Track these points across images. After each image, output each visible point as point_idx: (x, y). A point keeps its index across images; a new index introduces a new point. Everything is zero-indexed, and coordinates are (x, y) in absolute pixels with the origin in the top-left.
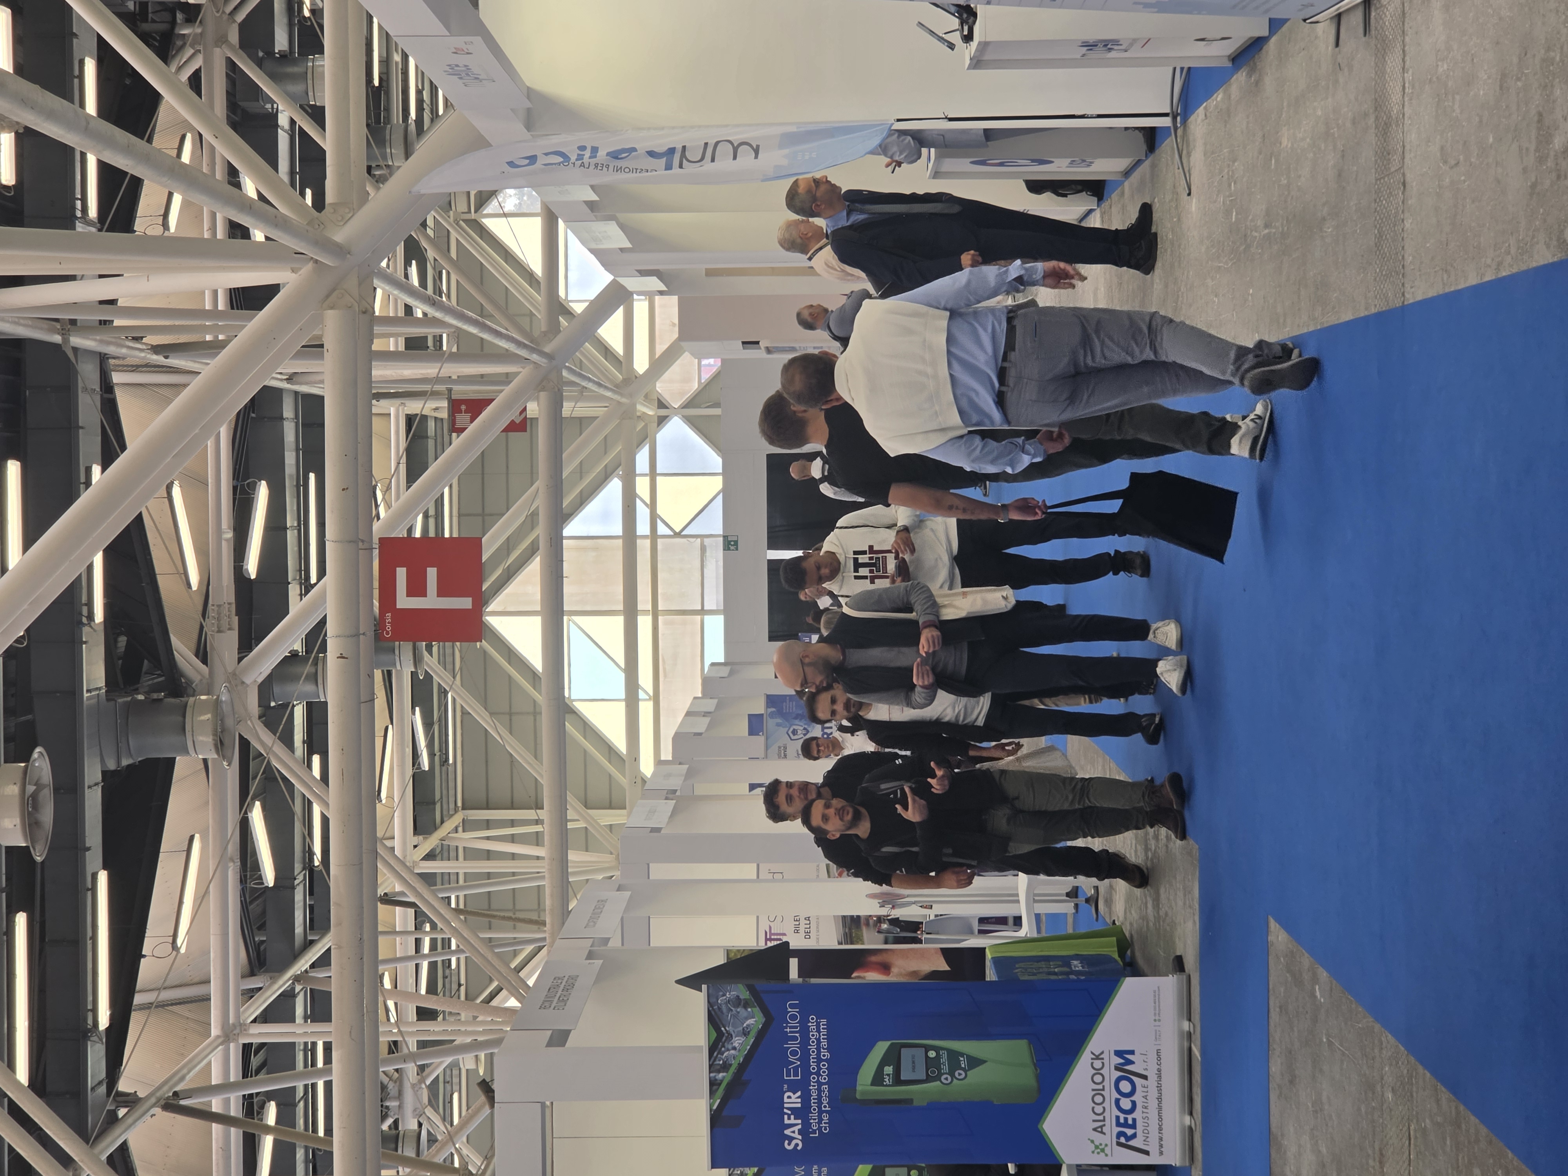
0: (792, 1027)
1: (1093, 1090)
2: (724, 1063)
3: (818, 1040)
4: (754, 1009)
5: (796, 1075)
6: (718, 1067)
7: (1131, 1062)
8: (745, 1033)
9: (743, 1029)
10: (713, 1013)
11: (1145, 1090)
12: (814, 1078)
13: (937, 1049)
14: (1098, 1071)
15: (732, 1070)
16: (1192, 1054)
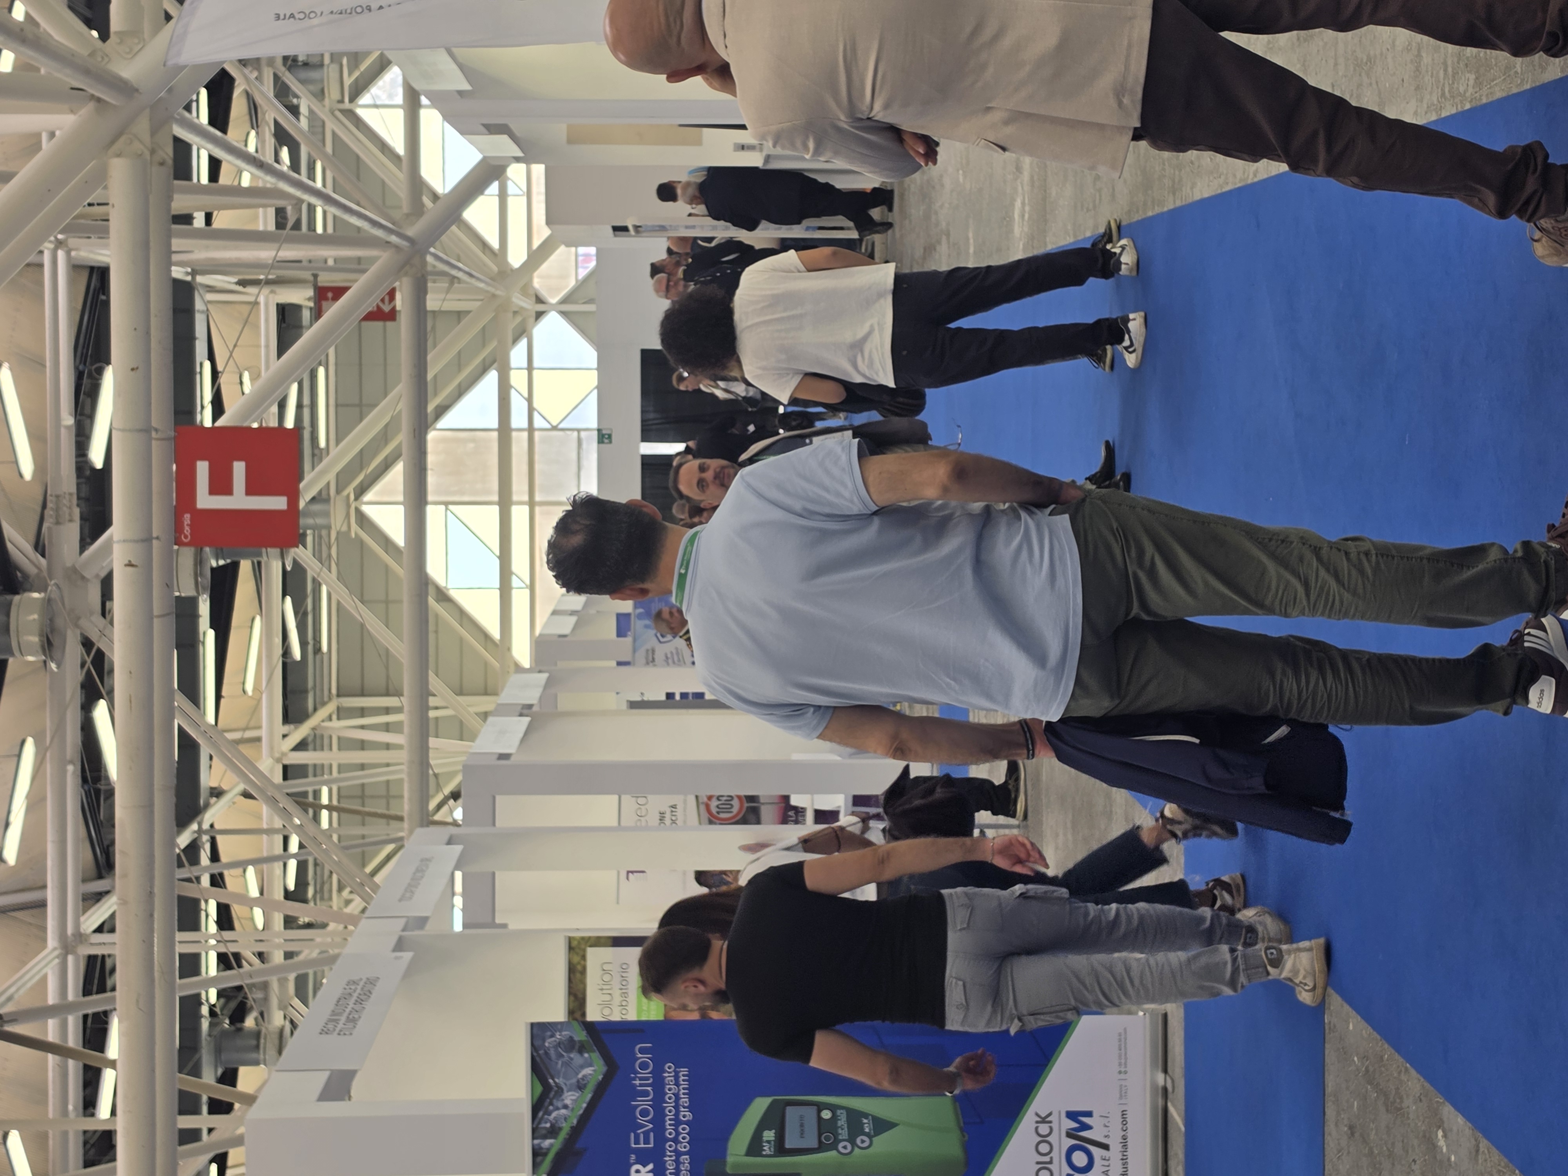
0: (642, 1079)
1: (1038, 1163)
2: (552, 1125)
3: (677, 1096)
4: (592, 1054)
5: (647, 1141)
6: (544, 1132)
7: (1088, 1127)
8: (580, 1087)
9: (578, 1081)
10: (538, 1059)
11: (1106, 1163)
12: (670, 1146)
13: (832, 1108)
14: (1044, 1139)
15: (563, 1135)
16: (1169, 1115)
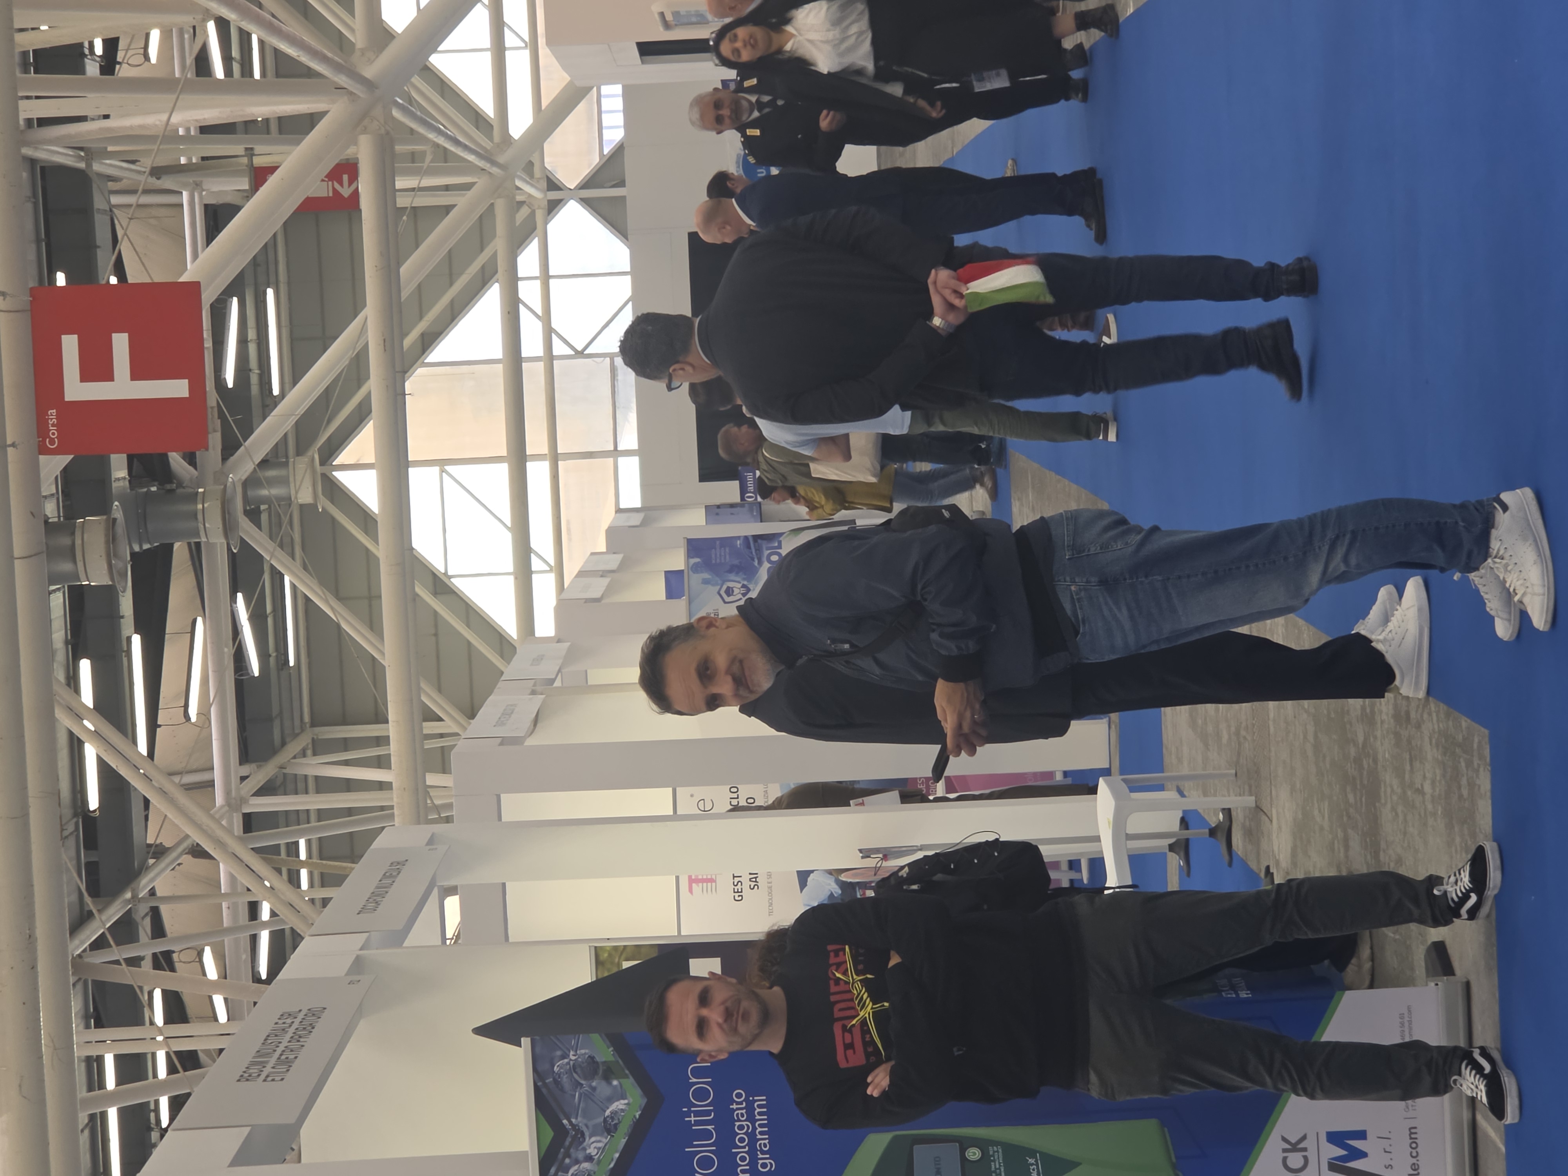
0: (699, 1114)
3: (752, 1136)
4: (623, 1081)
7: (1363, 1155)
8: (609, 1128)
9: (605, 1120)
10: (544, 1091)
13: (982, 1144)
14: (1297, 1174)
16: (1480, 1135)
